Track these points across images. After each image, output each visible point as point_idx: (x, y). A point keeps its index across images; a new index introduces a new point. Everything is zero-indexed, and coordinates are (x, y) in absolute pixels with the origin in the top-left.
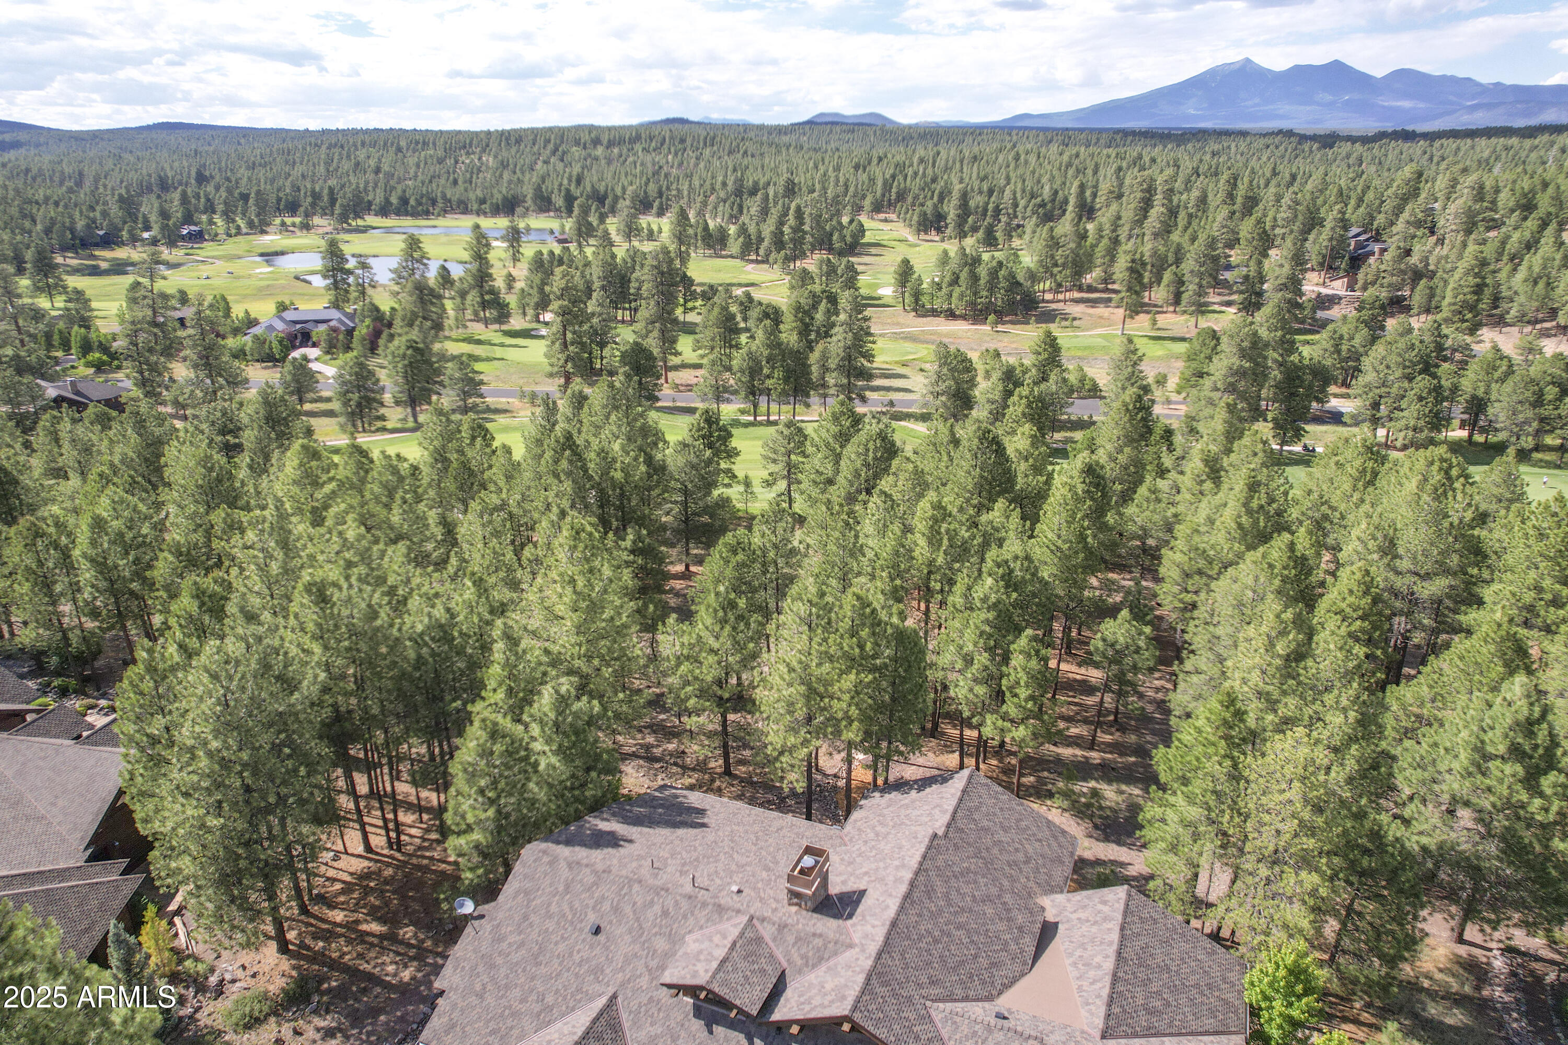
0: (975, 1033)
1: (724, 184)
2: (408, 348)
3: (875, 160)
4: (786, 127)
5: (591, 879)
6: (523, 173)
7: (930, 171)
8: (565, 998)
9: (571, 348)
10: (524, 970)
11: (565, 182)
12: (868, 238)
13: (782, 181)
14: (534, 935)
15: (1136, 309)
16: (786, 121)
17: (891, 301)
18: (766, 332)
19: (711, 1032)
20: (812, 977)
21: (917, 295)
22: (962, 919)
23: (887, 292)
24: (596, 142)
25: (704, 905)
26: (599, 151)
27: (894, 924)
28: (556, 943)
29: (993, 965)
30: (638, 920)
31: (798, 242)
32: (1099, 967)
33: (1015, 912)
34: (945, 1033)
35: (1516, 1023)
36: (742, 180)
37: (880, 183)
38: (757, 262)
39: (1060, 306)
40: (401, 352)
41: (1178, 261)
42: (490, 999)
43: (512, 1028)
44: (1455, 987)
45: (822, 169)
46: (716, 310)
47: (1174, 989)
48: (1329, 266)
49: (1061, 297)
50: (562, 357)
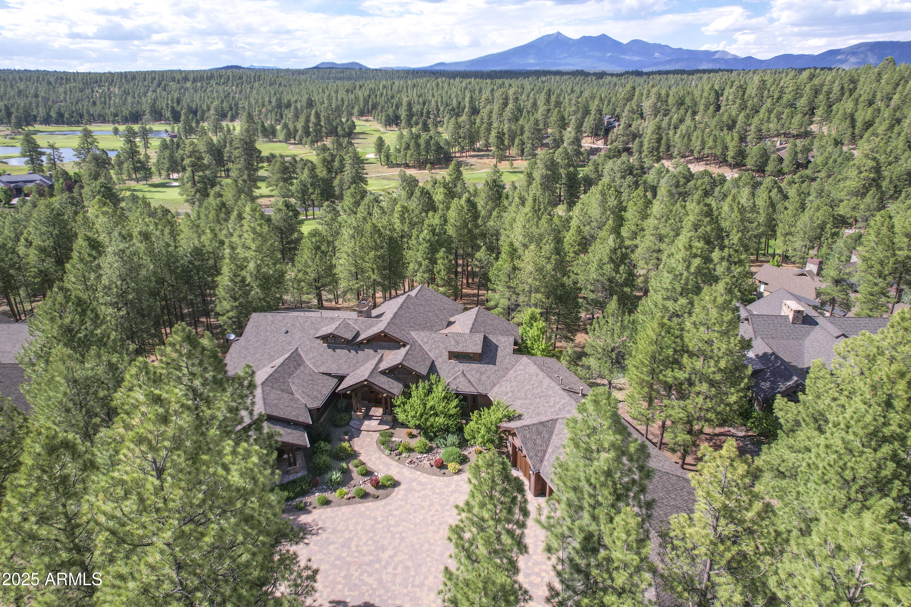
0: (427, 336)
1: (270, 102)
2: (101, 187)
3: (358, 87)
4: (303, 70)
5: (281, 319)
6: (140, 98)
7: (389, 92)
8: (278, 352)
9: (198, 185)
10: (260, 348)
11: (170, 102)
12: (358, 130)
13: (304, 99)
14: (262, 338)
15: (502, 158)
16: (303, 67)
17: (374, 161)
18: (309, 170)
19: (335, 352)
20: (370, 330)
21: (388, 157)
23: (371, 156)
24: (186, 79)
25: (327, 318)
26: (188, 84)
28: (272, 339)
31: (318, 131)
34: (416, 337)
36: (280, 99)
37: (361, 99)
38: (295, 144)
39: (464, 159)
40: (97, 189)
41: (522, 134)
42: (248, 358)
43: (259, 365)
45: (327, 93)
46: (278, 164)
48: (595, 134)
49: (464, 154)
50: (194, 190)
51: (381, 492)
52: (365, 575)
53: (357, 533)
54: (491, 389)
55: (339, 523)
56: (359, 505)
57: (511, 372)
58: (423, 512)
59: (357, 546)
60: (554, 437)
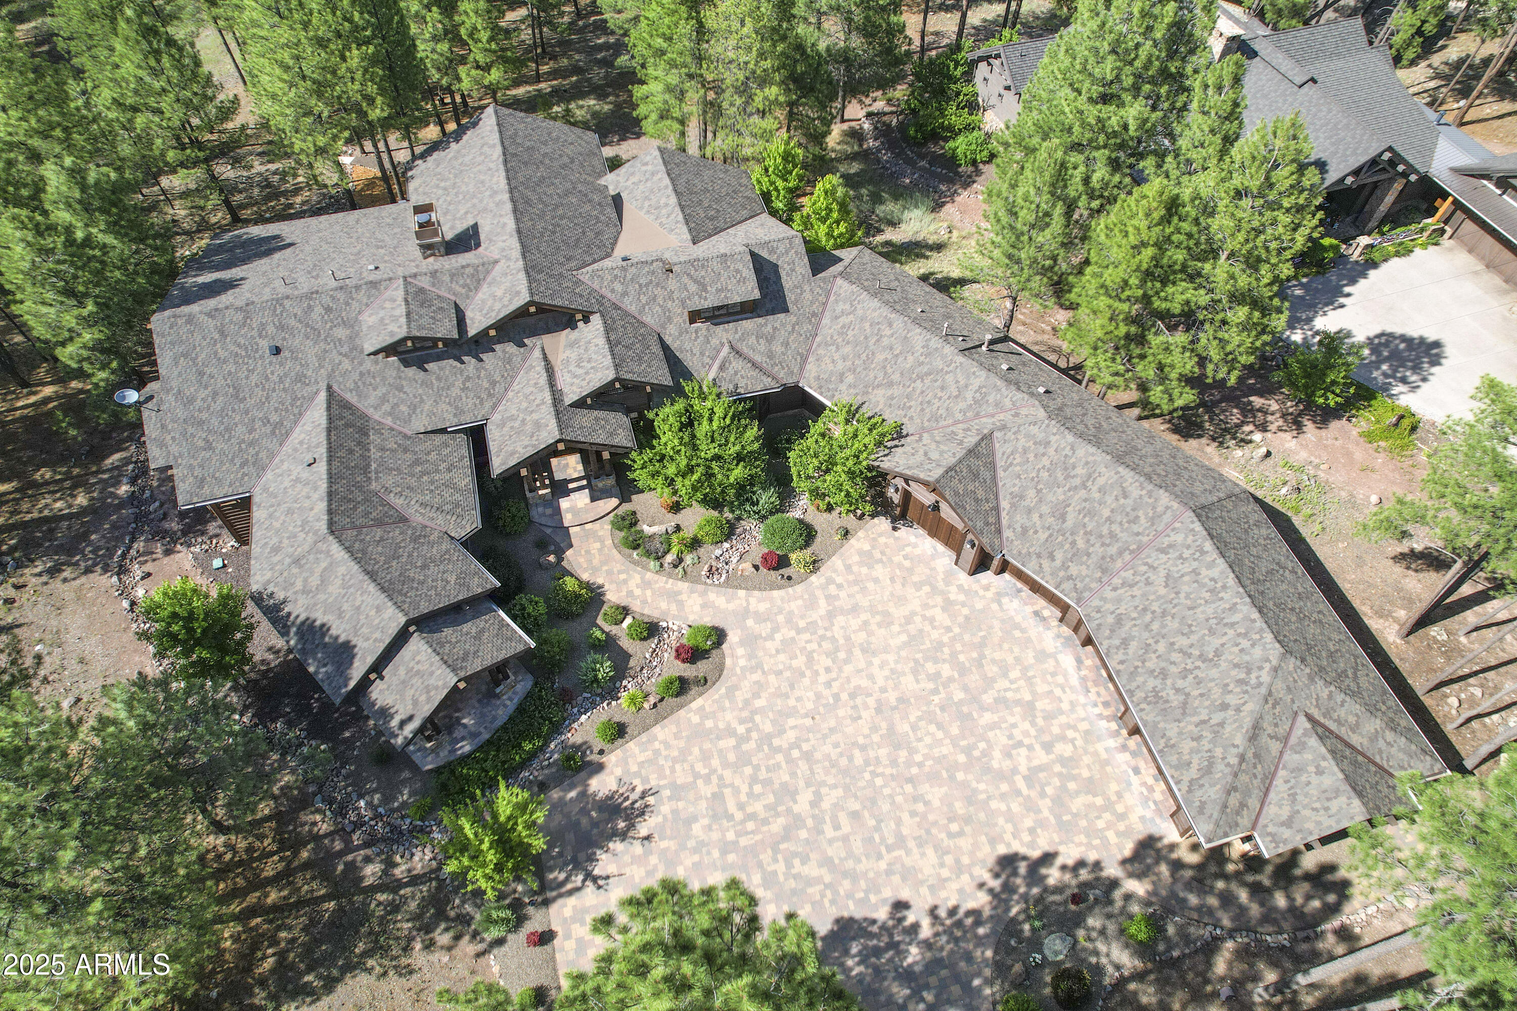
0: (616, 277)
5: (240, 316)
8: (287, 410)
10: (234, 411)
14: (221, 382)
19: (426, 370)
20: (481, 295)
22: (560, 212)
25: (358, 288)
27: (519, 231)
28: (247, 378)
29: (598, 234)
30: (307, 325)
32: (667, 205)
33: (590, 195)
34: (596, 286)
35: (885, 156)
42: (220, 446)
43: (257, 454)
44: (849, 150)
47: (717, 201)
51: (702, 668)
52: (797, 862)
53: (721, 778)
54: (802, 369)
55: (673, 770)
56: (682, 712)
57: (826, 321)
58: (806, 681)
59: (741, 807)
60: (1000, 473)
